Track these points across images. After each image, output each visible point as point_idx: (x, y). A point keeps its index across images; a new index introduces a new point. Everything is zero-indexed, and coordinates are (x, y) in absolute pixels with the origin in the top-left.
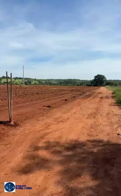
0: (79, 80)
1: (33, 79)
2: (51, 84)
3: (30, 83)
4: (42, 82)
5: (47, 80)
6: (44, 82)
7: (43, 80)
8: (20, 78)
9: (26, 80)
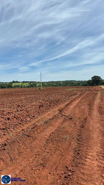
0: (75, 81)
1: (37, 82)
2: (52, 86)
3: (35, 85)
4: (45, 84)
5: (49, 82)
6: (46, 84)
7: (45, 82)
8: (27, 82)
9: (32, 83)
